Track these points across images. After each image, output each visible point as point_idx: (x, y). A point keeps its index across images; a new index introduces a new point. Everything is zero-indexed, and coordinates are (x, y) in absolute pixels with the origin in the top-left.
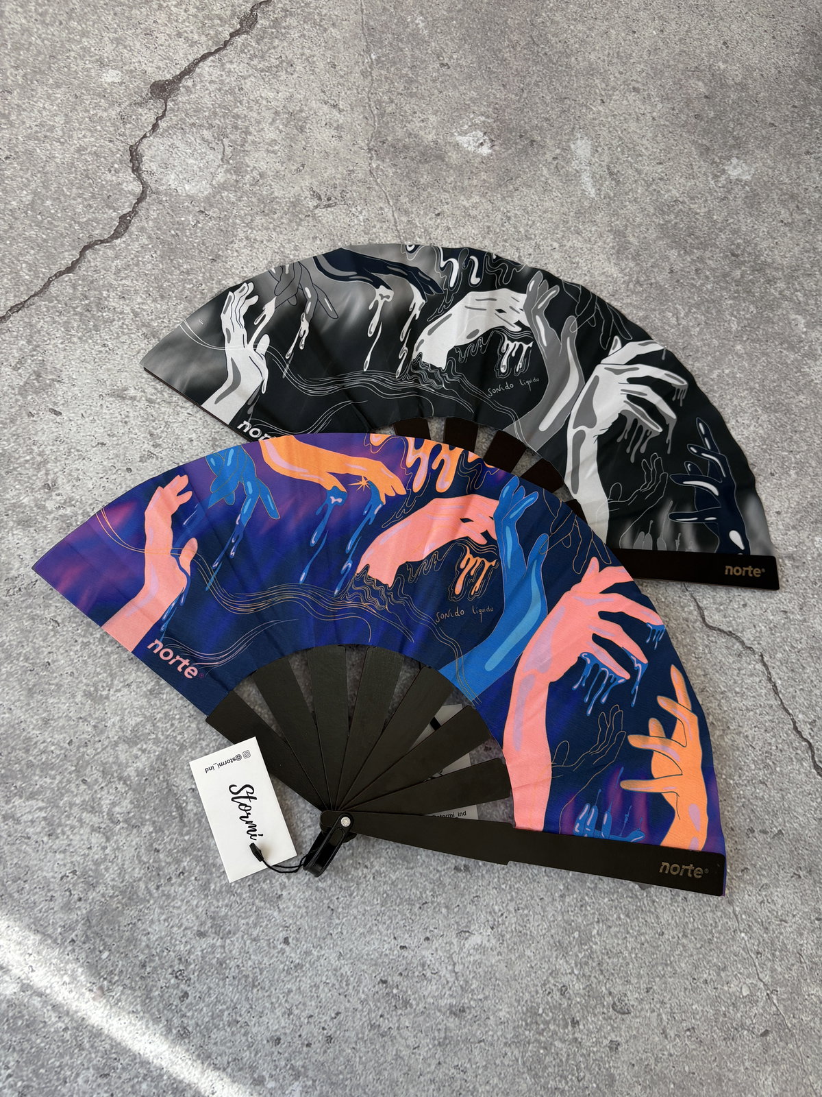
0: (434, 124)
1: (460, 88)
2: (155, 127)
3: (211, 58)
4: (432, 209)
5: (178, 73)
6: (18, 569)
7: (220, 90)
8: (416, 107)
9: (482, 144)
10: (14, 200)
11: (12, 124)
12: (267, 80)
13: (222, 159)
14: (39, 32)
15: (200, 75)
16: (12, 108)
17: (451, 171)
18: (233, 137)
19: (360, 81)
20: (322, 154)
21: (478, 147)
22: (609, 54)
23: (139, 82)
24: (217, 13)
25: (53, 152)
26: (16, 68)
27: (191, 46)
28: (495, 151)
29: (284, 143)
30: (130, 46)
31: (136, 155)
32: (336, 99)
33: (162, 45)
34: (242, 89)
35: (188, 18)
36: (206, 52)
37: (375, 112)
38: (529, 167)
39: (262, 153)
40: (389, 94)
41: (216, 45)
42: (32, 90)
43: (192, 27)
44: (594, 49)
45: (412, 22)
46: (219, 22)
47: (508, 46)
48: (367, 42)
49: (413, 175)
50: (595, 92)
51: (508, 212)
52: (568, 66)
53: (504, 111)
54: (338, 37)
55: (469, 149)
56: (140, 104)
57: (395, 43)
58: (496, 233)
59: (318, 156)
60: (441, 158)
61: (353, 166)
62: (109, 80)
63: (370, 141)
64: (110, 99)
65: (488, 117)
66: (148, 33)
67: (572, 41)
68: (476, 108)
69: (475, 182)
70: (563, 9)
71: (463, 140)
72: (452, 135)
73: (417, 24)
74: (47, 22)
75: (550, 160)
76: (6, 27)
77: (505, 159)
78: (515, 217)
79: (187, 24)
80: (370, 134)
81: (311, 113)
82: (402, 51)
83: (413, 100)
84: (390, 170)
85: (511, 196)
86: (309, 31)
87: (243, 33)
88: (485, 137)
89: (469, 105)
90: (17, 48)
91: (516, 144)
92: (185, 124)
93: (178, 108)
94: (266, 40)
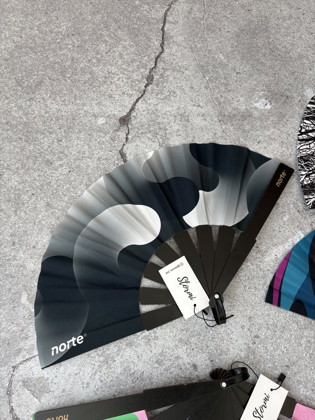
0: (243, 101)
1: (248, 81)
2: (127, 139)
3: (140, 100)
4: (255, 141)
5: (128, 111)
6: (134, 368)
7: (148, 113)
8: (233, 96)
9: (266, 104)
10: (79, 191)
11: (66, 156)
12: (166, 103)
13: (159, 145)
14: (65, 109)
15: (138, 109)
16: (64, 148)
17: (257, 120)
18: (160, 134)
19: (206, 92)
20: (200, 130)
21: (265, 106)
22: (305, 47)
23: (113, 120)
24: (136, 78)
25: (88, 163)
26: (60, 129)
27: (130, 97)
28: (273, 106)
29: (182, 129)
30: (105, 105)
31: (123, 154)
32: (198, 102)
33: (118, 100)
34: (157, 110)
35: (125, 84)
36: (137, 98)
37: (217, 103)
38: (290, 109)
39: (175, 137)
40: (220, 93)
41: (141, 94)
42: (70, 137)
43: (128, 88)
44: (298, 47)
45: (218, 58)
46: (138, 82)
47: (262, 56)
48: (202, 73)
49: (241, 127)
50: (306, 66)
51: (288, 132)
52: (291, 58)
53: (270, 86)
54: (190, 74)
55: (261, 108)
56: (117, 130)
57: (214, 70)
58: (286, 144)
59: (199, 131)
60: (250, 116)
61: (215, 131)
62: (101, 123)
63: (218, 117)
64: (104, 132)
65: (264, 91)
66: (110, 97)
67: (288, 46)
68: (258, 89)
69: (269, 122)
70: (279, 32)
71: (257, 105)
72: (252, 104)
73: (221, 58)
74: (67, 104)
75: (298, 103)
76: (50, 112)
77: (278, 108)
78: (292, 133)
79: (125, 87)
80: (217, 114)
81: (190, 112)
82: (218, 72)
83: (231, 93)
84: (231, 128)
85: (286, 124)
86: (177, 75)
87: (150, 85)
88: (267, 101)
89: (254, 88)
90: (57, 120)
91: (281, 100)
92: (139, 133)
93: (134, 127)
94: (160, 85)
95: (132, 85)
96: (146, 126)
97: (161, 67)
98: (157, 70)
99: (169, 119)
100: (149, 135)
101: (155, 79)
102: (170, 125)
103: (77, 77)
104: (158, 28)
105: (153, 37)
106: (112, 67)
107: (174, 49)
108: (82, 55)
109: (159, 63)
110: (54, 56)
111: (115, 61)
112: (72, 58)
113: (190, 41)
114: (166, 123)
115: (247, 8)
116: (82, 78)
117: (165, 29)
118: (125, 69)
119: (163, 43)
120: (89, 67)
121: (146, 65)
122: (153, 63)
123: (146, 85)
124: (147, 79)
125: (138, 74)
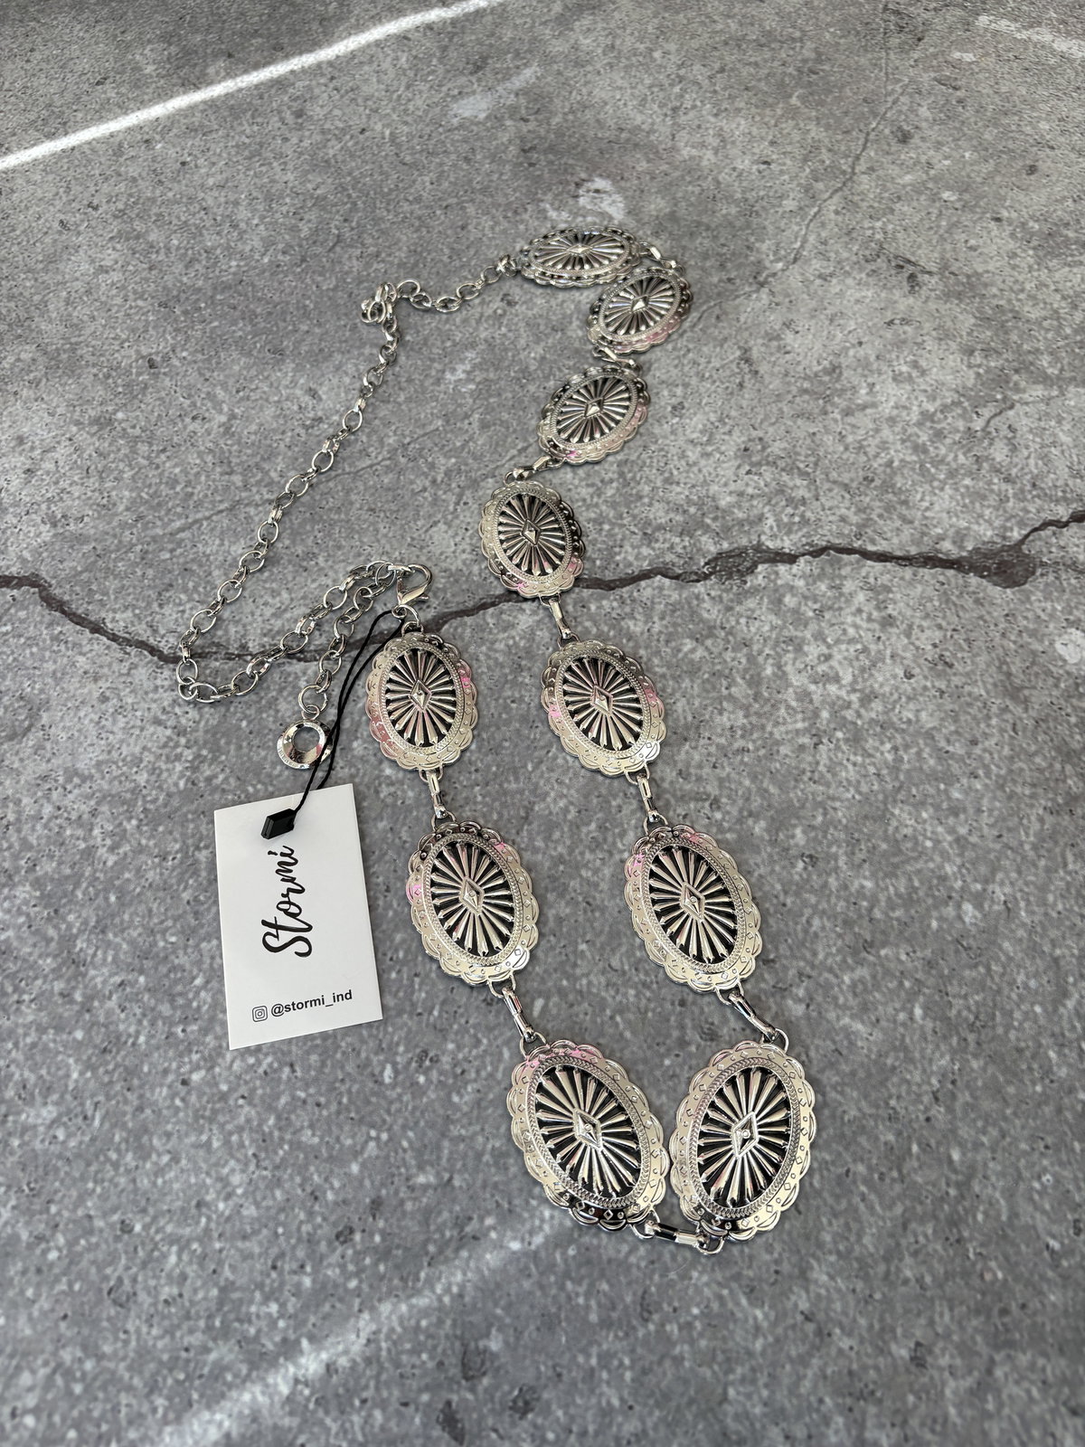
7: (905, 503)
9: (597, 192)
13: (1011, 408)
15: (916, 542)
17: (679, 195)
18: (961, 425)
21: (605, 192)
23: (1039, 605)
24: (772, 617)
28: (590, 176)
32: (733, 367)
35: (838, 641)
36: (869, 563)
41: (839, 560)
43: (850, 619)
45: (470, 381)
46: (787, 599)
47: (382, 261)
50: (355, 145)
51: (665, 115)
52: (341, 189)
55: (620, 199)
63: (748, 294)
65: (542, 211)
70: (229, 248)
71: (616, 212)
77: (589, 161)
84: (765, 247)
85: (638, 128)
88: (581, 193)
91: (550, 163)
92: (1022, 491)
93: (1008, 520)
94: (741, 515)
95: (819, 613)
96: (967, 481)
97: (645, 551)
98: (669, 557)
99: (871, 426)
100: (999, 453)
101: (726, 545)
102: (895, 412)
103: (949, 869)
105: (500, 646)
106: (777, 743)
108: (807, 912)
109: (630, 565)
110: (912, 1061)
111: (739, 744)
112: (855, 953)
113: (435, 501)
114: (897, 430)
115: (139, 374)
116: (937, 842)
118: (755, 681)
120: (853, 844)
121: (673, 611)
122: (647, 589)
123: (783, 561)
124: (742, 574)
125: (743, 621)
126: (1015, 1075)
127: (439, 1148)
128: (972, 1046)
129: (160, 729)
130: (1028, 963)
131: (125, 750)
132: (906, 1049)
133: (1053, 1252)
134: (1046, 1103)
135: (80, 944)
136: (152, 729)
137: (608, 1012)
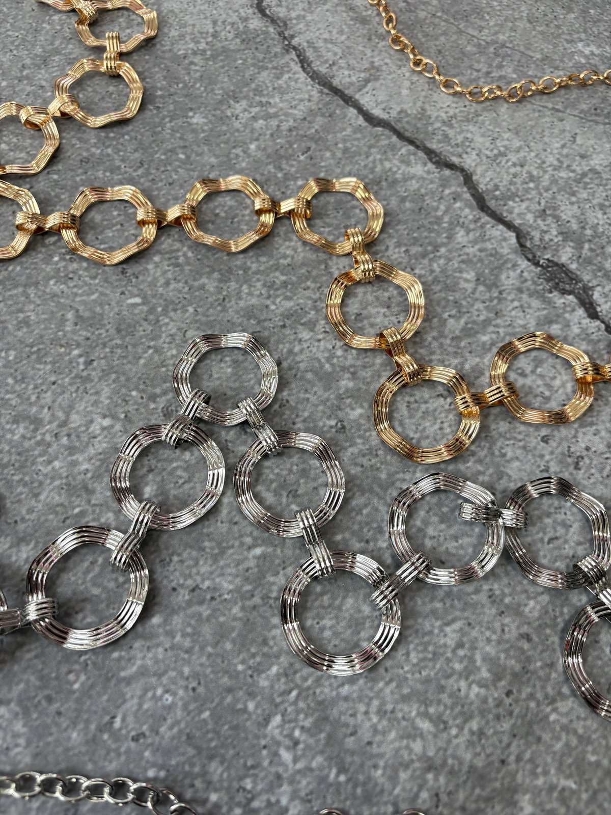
97: (530, 217)
98: (536, 235)
101: (573, 266)
104: (359, 129)
107: (479, 139)
109: (511, 212)
117: (377, 112)
119: (429, 153)
121: (491, 255)
122: (499, 231)
123: (587, 310)
124: (556, 287)
125: (516, 304)
126: (243, 645)
127: (16, 287)
128: (249, 603)
129: (211, 26)
130: (343, 624)
131: (186, 18)
132: (222, 552)
133: (111, 723)
134: (231, 677)
135: (57, 58)
136: (208, 22)
137: (152, 344)
